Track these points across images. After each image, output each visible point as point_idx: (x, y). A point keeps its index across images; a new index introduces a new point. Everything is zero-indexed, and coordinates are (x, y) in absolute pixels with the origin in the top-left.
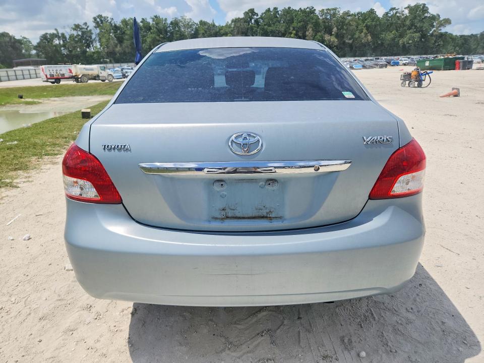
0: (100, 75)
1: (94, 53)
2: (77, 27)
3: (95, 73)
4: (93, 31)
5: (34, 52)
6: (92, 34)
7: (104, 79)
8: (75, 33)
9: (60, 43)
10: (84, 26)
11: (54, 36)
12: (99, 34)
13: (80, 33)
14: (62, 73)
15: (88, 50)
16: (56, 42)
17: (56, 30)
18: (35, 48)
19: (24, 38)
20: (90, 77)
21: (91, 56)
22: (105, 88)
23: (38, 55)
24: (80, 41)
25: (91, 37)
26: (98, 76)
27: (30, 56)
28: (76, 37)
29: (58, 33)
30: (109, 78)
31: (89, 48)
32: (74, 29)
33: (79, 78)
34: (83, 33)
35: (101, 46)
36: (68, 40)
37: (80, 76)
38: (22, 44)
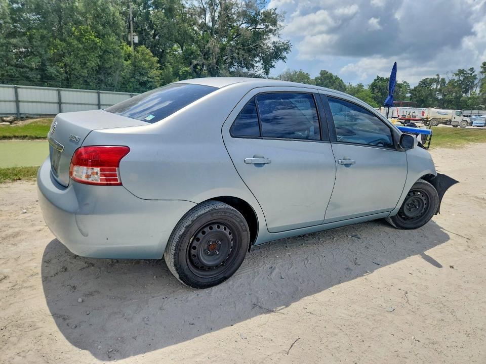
0: (453, 120)
1: (469, 98)
2: (461, 72)
3: (448, 117)
4: (477, 77)
5: (409, 95)
6: (475, 79)
7: (456, 124)
8: (456, 78)
9: (437, 88)
10: (469, 72)
11: (433, 81)
12: (482, 80)
13: (462, 78)
14: (414, 114)
15: (464, 94)
16: (434, 86)
17: (438, 75)
18: (411, 91)
19: (405, 82)
20: (441, 121)
21: (465, 101)
22: (451, 133)
23: (411, 98)
24: (460, 85)
25: (473, 82)
26: (450, 121)
27: (404, 97)
28: (456, 83)
29: (439, 78)
30: (463, 124)
31: (465, 93)
32: (456, 74)
33: (428, 121)
34: (465, 78)
35: (481, 91)
36: (446, 85)
37: (429, 120)
38: (401, 87)
